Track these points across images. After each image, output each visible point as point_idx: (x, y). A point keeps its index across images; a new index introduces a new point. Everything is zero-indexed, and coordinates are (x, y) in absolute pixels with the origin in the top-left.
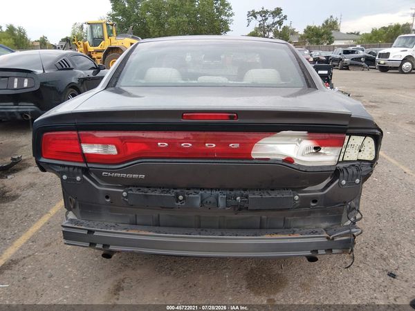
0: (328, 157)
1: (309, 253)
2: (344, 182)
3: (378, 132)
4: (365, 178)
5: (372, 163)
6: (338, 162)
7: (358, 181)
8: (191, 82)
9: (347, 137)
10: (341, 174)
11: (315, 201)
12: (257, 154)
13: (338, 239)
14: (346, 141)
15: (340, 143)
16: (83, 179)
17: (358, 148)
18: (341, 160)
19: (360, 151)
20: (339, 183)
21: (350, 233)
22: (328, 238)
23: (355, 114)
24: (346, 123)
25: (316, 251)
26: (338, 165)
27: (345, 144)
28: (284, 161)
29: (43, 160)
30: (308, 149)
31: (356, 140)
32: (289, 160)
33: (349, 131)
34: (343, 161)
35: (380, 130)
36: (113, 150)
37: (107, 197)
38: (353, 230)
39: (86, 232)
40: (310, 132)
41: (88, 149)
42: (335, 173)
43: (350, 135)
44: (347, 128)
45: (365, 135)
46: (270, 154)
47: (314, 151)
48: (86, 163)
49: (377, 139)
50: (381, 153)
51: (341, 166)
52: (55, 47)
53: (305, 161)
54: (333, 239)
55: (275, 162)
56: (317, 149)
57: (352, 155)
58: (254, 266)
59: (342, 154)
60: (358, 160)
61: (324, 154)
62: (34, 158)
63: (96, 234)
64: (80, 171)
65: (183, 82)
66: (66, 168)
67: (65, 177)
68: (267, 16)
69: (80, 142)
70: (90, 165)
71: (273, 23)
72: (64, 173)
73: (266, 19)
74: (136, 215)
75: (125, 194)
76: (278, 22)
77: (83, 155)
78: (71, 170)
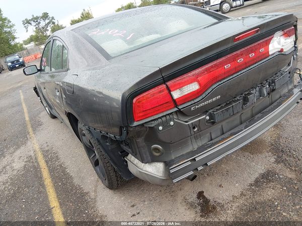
10: (294, 52)
11: (289, 73)
16: (175, 123)
20: (294, 58)
36: (194, 87)
37: (194, 128)
39: (190, 163)
41: (176, 95)
48: (177, 106)
63: (197, 159)
66: (160, 120)
67: (161, 128)
68: (39, 20)
69: (170, 91)
70: (180, 107)
71: (46, 25)
72: (159, 125)
73: (39, 23)
74: (211, 133)
75: (208, 118)
76: (49, 23)
77: (174, 101)
78: (164, 119)
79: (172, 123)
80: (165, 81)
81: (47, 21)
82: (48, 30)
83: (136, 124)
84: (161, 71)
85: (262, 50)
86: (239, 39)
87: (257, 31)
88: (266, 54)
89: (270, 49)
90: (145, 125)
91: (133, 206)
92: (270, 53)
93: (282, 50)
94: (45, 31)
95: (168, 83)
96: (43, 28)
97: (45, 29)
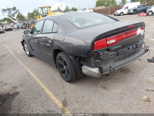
36: (114, 41)
39: (109, 68)
64: (106, 50)
66: (102, 51)
67: (102, 54)
68: (11, 11)
69: (106, 41)
70: (109, 47)
71: (14, 13)
73: (11, 12)
74: (116, 59)
75: (116, 53)
76: (16, 12)
77: (107, 44)
79: (105, 53)
80: (105, 37)
81: (15, 11)
82: (15, 16)
83: (94, 51)
84: (105, 33)
85: (135, 32)
86: (129, 27)
87: (134, 26)
88: (136, 34)
89: (137, 33)
90: (97, 52)
92: (137, 34)
93: (140, 34)
94: (13, 16)
95: (107, 38)
96: (12, 15)
97: (13, 15)
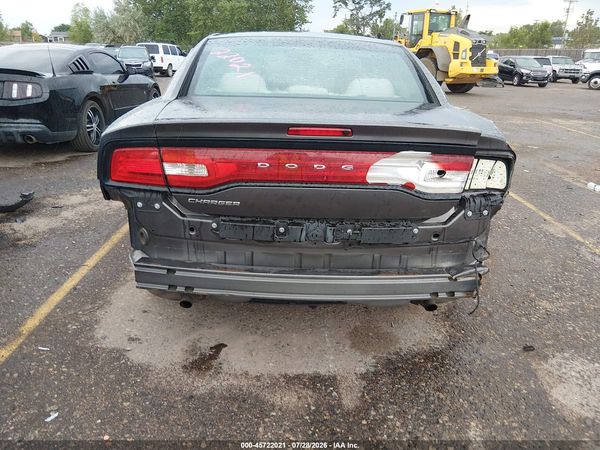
0: (453, 184)
1: (427, 296)
2: (470, 213)
3: (511, 156)
4: (495, 209)
5: (503, 192)
6: (464, 191)
7: (485, 212)
8: (280, 92)
9: (476, 161)
10: (467, 204)
11: (436, 236)
12: (373, 178)
13: (461, 280)
14: (474, 165)
15: (467, 167)
16: (162, 207)
17: (487, 175)
18: (467, 188)
19: (489, 178)
20: (465, 216)
21: (476, 272)
22: (450, 278)
23: (485, 133)
24: (475, 143)
25: (436, 294)
26: (464, 194)
27: (473, 168)
28: (402, 186)
29: (111, 183)
30: (431, 173)
31: (485, 165)
32: (409, 186)
33: (478, 153)
34: (470, 190)
35: (512, 152)
36: (201, 171)
37: (192, 230)
38: (479, 269)
39: (165, 272)
40: (434, 153)
41: (171, 170)
42: (461, 202)
43: (479, 157)
44: (476, 150)
45: (496, 158)
46: (388, 179)
47: (438, 176)
48: (168, 186)
49: (509, 164)
50: (513, 180)
51: (467, 195)
52: (45, 39)
53: (427, 188)
54: (456, 279)
55: (394, 188)
56: (441, 173)
57: (480, 182)
58: (358, 324)
59: (469, 181)
60: (487, 189)
61: (450, 180)
62: (98, 181)
63: (177, 273)
64: (160, 196)
65: (269, 92)
66: (142, 193)
67: (140, 204)
68: (362, 3)
69: (162, 161)
70: (174, 190)
71: (371, 14)
72: (138, 199)
73: (361, 8)
74: (225, 253)
76: (377, 13)
77: (165, 176)
78: (148, 195)
80: (159, 144)
91: (145, 312)
95: (163, 150)
